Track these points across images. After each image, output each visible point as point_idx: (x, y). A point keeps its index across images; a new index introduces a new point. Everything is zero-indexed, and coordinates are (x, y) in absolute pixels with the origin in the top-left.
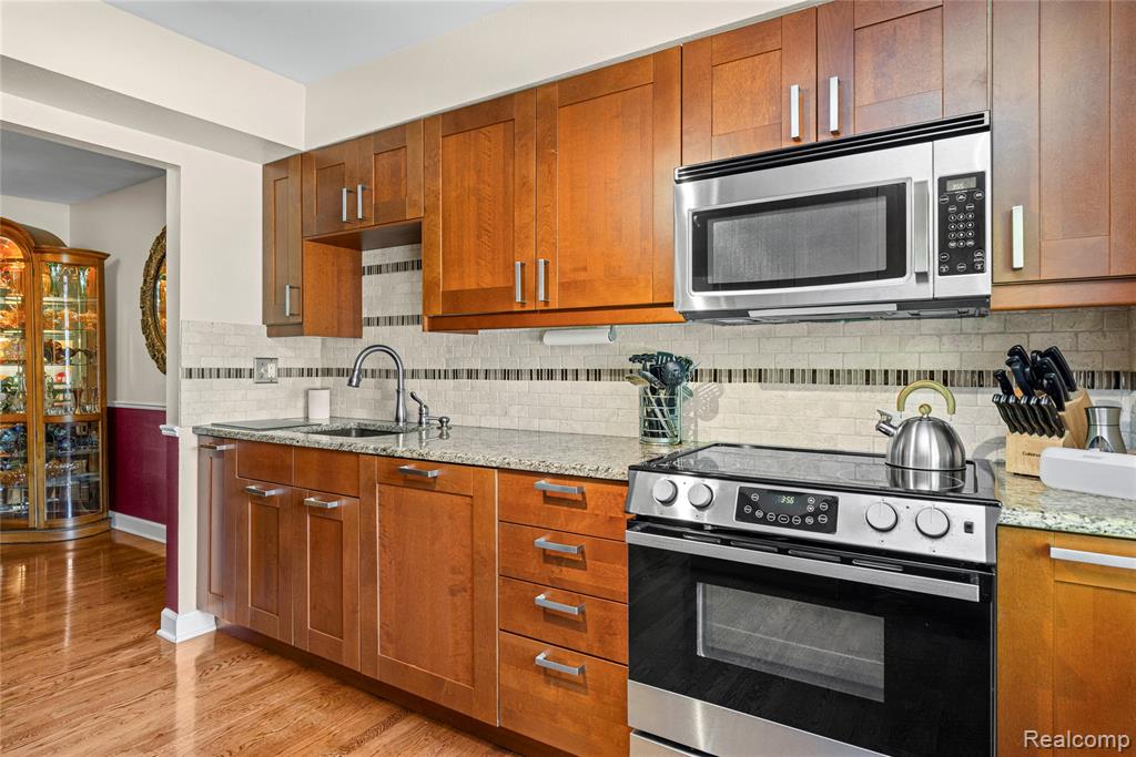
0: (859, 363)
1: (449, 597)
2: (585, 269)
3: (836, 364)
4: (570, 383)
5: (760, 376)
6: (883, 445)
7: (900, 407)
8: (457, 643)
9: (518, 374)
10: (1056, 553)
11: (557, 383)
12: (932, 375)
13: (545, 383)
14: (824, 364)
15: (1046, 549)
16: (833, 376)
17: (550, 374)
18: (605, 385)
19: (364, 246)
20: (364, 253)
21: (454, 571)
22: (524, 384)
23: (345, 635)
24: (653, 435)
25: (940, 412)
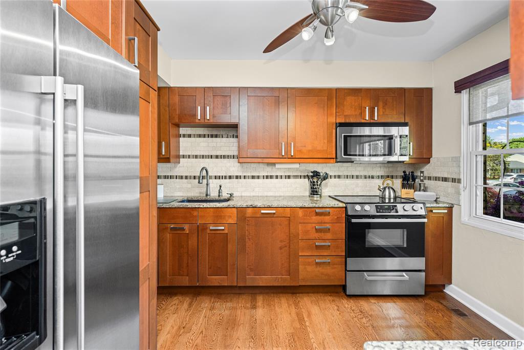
0: (363, 173)
1: (279, 251)
2: (305, 146)
3: (358, 174)
4: (279, 180)
5: (339, 177)
6: (378, 193)
7: (383, 184)
8: (282, 264)
9: (258, 177)
10: (434, 211)
11: (274, 180)
12: (379, 177)
13: (269, 180)
14: (355, 174)
15: (432, 211)
16: (357, 177)
17: (271, 177)
18: (292, 180)
19: (180, 126)
20: (181, 129)
21: (281, 241)
22: (261, 180)
23: (228, 274)
24: (314, 194)
25: (391, 185)
